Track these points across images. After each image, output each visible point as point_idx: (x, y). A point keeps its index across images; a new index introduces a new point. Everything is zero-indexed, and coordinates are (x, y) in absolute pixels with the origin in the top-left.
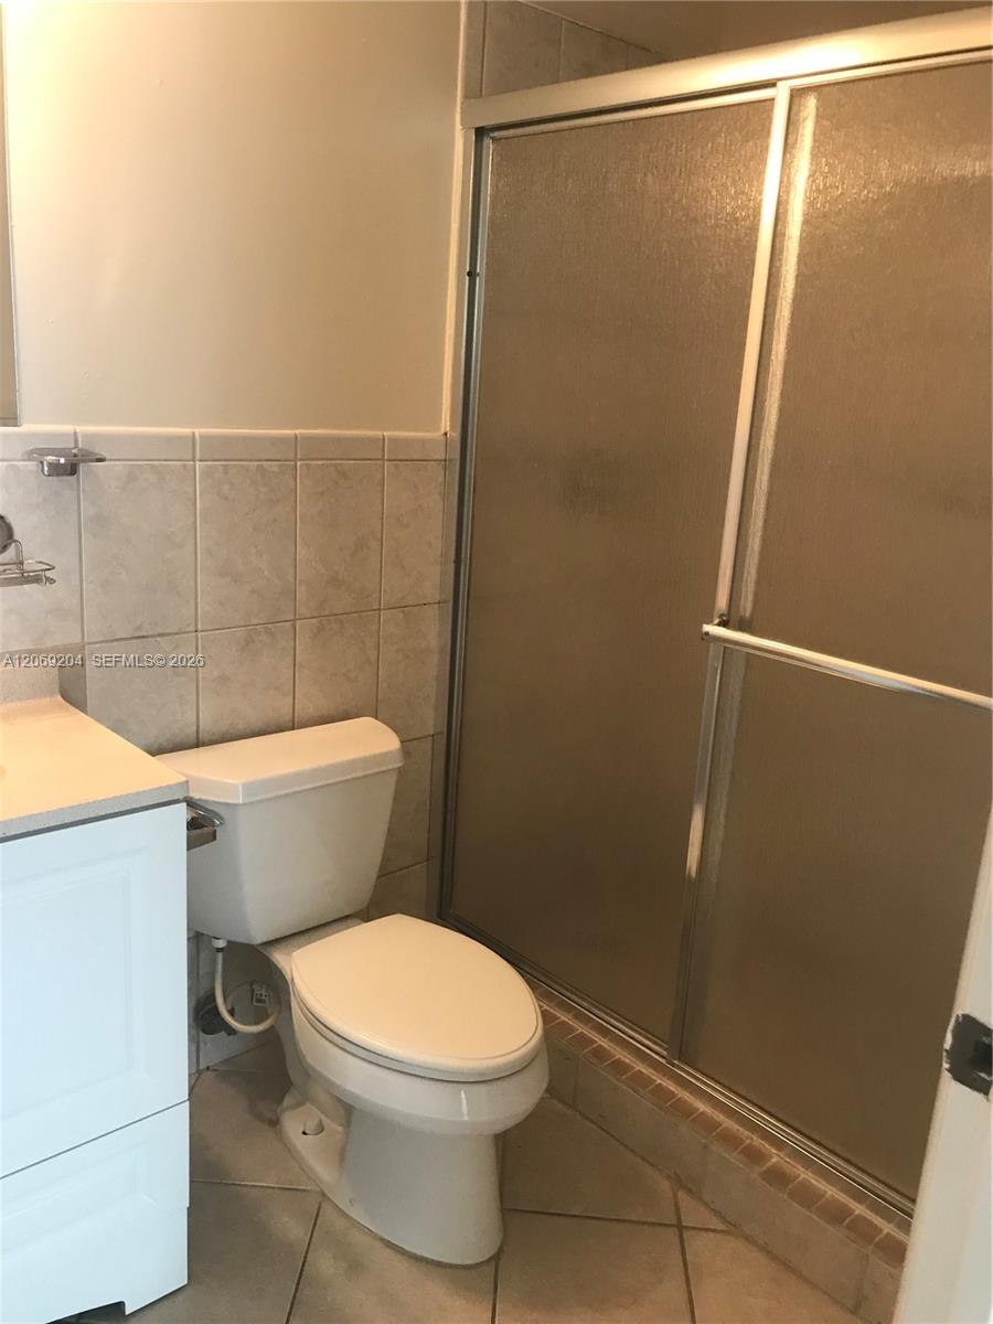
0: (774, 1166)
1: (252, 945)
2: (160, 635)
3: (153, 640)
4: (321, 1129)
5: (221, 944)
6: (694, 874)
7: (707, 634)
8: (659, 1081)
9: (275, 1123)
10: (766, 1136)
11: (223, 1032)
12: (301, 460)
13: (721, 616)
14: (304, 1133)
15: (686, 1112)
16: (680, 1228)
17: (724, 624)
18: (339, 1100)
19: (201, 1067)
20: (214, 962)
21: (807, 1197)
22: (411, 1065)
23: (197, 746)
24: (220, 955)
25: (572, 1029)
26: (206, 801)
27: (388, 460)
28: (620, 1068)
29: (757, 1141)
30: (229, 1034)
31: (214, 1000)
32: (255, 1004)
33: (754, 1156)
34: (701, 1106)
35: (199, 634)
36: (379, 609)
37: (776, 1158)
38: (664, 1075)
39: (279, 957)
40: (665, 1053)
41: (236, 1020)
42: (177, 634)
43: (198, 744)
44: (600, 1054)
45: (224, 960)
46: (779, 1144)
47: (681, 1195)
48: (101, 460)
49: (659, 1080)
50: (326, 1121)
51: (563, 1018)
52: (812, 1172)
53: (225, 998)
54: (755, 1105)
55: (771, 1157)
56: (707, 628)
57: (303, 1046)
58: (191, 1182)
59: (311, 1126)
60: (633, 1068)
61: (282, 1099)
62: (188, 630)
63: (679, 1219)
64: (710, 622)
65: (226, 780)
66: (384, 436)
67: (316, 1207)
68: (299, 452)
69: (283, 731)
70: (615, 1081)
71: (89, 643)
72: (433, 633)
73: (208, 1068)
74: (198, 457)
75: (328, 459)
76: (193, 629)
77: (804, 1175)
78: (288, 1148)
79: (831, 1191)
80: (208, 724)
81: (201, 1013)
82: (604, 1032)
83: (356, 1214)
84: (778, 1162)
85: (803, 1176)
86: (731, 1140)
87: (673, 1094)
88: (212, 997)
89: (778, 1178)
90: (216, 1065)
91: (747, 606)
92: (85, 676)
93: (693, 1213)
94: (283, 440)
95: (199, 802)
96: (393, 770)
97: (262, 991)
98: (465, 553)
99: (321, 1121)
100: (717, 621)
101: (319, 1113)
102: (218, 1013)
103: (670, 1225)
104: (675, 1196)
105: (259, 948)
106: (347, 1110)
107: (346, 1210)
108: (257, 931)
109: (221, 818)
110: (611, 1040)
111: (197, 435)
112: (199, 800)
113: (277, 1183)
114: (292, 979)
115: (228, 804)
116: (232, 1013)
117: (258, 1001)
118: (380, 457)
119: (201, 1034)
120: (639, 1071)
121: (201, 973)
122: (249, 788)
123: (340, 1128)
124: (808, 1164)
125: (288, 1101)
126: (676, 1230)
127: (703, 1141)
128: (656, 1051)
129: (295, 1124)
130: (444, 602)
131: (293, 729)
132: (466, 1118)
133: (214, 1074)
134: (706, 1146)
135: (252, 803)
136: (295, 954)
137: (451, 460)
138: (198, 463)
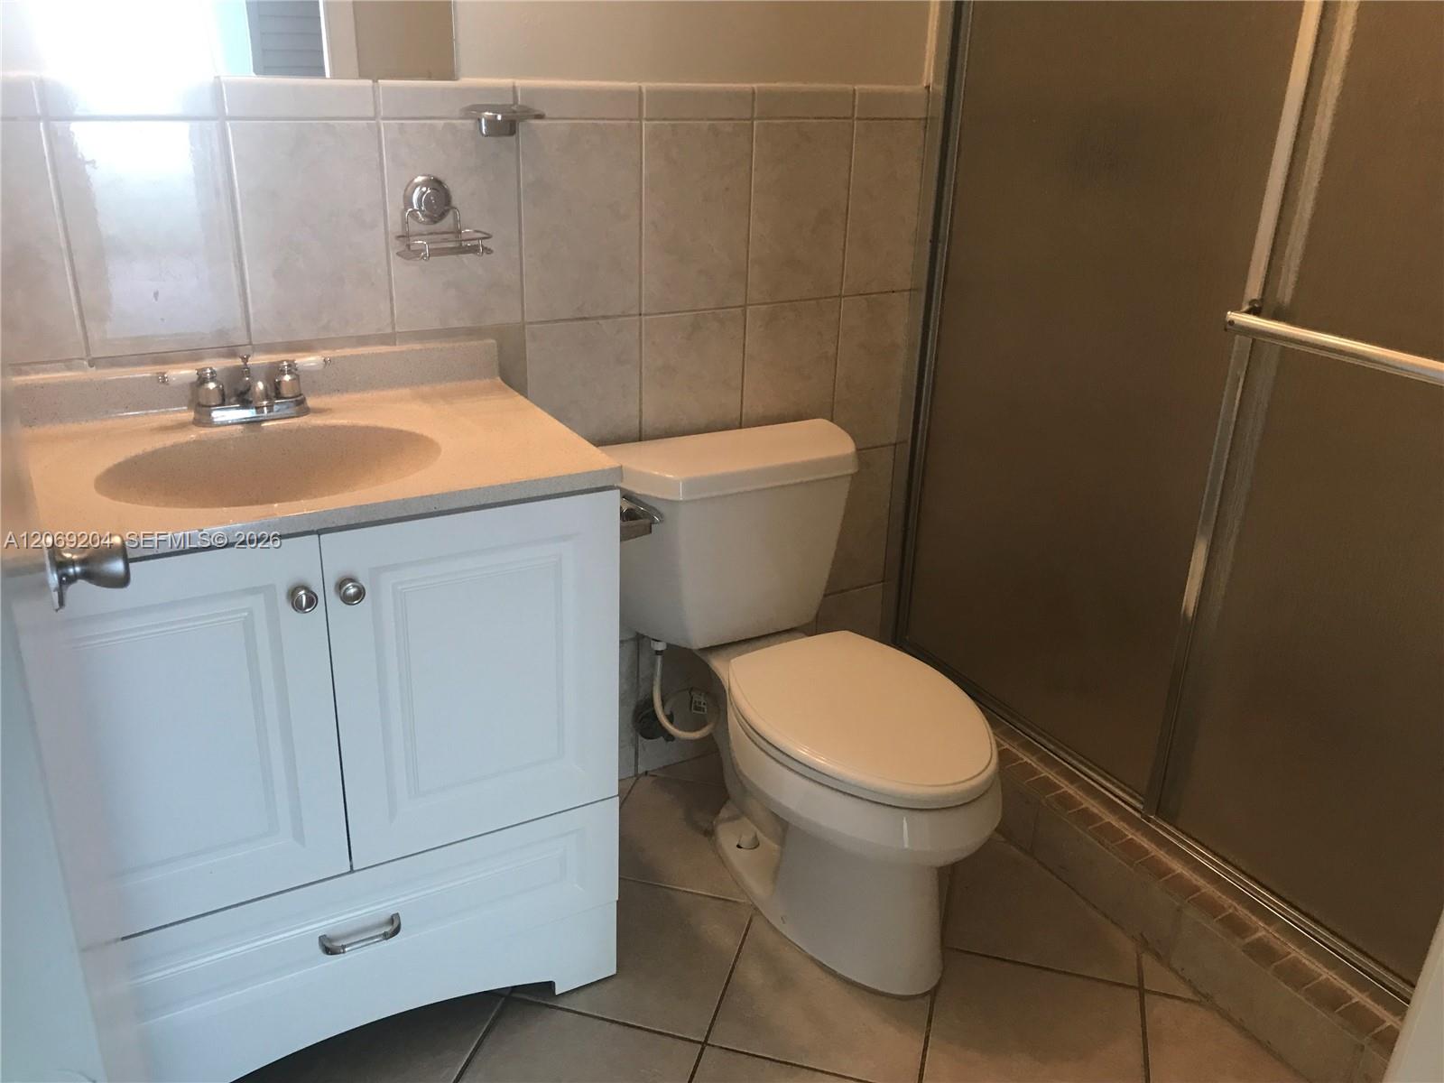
0: (1260, 939)
1: (690, 650)
2: (604, 317)
3: (594, 322)
4: (756, 844)
5: (660, 647)
6: (1190, 613)
7: (1232, 323)
8: (1130, 836)
9: (710, 833)
10: (1255, 908)
11: (661, 739)
12: (759, 118)
13: (1253, 301)
14: (739, 846)
15: (1161, 872)
16: (1142, 992)
17: (1254, 311)
18: (776, 816)
19: (640, 772)
20: (653, 665)
21: (1295, 976)
22: (849, 784)
23: (640, 440)
24: (659, 659)
25: (1034, 772)
26: (645, 496)
27: (858, 119)
28: (1087, 817)
29: (1243, 912)
30: (667, 740)
31: (653, 705)
32: (694, 711)
33: (1236, 927)
34: (1178, 867)
35: (643, 318)
36: (840, 296)
37: (1263, 931)
38: (1138, 830)
39: (717, 664)
40: (1140, 806)
41: (675, 727)
42: (619, 316)
43: (640, 437)
44: (1065, 800)
45: (663, 665)
46: (1268, 917)
47: (1148, 960)
48: (540, 117)
49: (1131, 834)
50: (760, 835)
51: (1026, 759)
52: (1306, 952)
53: (663, 705)
54: (1243, 873)
55: (1256, 930)
56: (1232, 316)
57: (737, 755)
58: (620, 878)
59: (746, 840)
60: (1101, 819)
61: (719, 812)
62: (632, 312)
63: (1141, 980)
64: (1237, 309)
65: (667, 476)
66: (854, 90)
67: (748, 920)
68: (756, 110)
69: (730, 429)
70: (1081, 832)
71: (531, 323)
72: (902, 323)
73: (646, 773)
74: (645, 116)
75: (790, 118)
76: (637, 312)
77: (1297, 953)
78: (723, 861)
79: (1326, 974)
80: (651, 418)
81: (640, 718)
82: (1072, 778)
83: (786, 930)
84: (1265, 936)
85: (1293, 954)
86: (1212, 908)
87: (1147, 852)
88: (650, 702)
89: (1263, 952)
90: (653, 771)
91: (1286, 292)
92: (525, 358)
93: (1157, 977)
94: (738, 95)
95: (639, 498)
96: (847, 475)
97: (700, 699)
98: (944, 231)
99: (756, 837)
100: (1246, 307)
101: (755, 828)
102: (655, 718)
103: (1132, 987)
104: (1139, 960)
105: (697, 653)
106: (783, 827)
107: (778, 927)
108: (697, 635)
109: (660, 515)
110: (1078, 787)
111: (644, 90)
112: (640, 495)
113: (711, 892)
114: (729, 689)
115: (667, 501)
116: (670, 718)
117: (696, 709)
118: (850, 115)
119: (640, 738)
120: (1109, 823)
121: (641, 676)
122: (691, 484)
123: (776, 846)
124: (1302, 942)
125: (724, 813)
126: (1137, 992)
127: (1177, 904)
128: (1131, 805)
129: (729, 837)
130: (914, 290)
131: (740, 427)
132: (906, 846)
133: (652, 779)
134: (1179, 910)
135: (694, 501)
136: (732, 661)
137: (932, 118)
138: (644, 122)
